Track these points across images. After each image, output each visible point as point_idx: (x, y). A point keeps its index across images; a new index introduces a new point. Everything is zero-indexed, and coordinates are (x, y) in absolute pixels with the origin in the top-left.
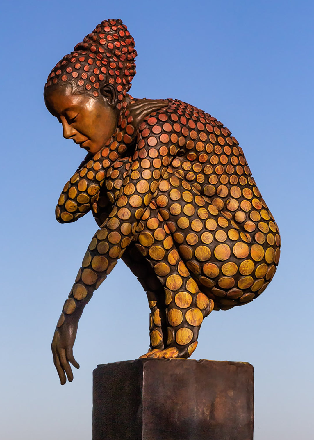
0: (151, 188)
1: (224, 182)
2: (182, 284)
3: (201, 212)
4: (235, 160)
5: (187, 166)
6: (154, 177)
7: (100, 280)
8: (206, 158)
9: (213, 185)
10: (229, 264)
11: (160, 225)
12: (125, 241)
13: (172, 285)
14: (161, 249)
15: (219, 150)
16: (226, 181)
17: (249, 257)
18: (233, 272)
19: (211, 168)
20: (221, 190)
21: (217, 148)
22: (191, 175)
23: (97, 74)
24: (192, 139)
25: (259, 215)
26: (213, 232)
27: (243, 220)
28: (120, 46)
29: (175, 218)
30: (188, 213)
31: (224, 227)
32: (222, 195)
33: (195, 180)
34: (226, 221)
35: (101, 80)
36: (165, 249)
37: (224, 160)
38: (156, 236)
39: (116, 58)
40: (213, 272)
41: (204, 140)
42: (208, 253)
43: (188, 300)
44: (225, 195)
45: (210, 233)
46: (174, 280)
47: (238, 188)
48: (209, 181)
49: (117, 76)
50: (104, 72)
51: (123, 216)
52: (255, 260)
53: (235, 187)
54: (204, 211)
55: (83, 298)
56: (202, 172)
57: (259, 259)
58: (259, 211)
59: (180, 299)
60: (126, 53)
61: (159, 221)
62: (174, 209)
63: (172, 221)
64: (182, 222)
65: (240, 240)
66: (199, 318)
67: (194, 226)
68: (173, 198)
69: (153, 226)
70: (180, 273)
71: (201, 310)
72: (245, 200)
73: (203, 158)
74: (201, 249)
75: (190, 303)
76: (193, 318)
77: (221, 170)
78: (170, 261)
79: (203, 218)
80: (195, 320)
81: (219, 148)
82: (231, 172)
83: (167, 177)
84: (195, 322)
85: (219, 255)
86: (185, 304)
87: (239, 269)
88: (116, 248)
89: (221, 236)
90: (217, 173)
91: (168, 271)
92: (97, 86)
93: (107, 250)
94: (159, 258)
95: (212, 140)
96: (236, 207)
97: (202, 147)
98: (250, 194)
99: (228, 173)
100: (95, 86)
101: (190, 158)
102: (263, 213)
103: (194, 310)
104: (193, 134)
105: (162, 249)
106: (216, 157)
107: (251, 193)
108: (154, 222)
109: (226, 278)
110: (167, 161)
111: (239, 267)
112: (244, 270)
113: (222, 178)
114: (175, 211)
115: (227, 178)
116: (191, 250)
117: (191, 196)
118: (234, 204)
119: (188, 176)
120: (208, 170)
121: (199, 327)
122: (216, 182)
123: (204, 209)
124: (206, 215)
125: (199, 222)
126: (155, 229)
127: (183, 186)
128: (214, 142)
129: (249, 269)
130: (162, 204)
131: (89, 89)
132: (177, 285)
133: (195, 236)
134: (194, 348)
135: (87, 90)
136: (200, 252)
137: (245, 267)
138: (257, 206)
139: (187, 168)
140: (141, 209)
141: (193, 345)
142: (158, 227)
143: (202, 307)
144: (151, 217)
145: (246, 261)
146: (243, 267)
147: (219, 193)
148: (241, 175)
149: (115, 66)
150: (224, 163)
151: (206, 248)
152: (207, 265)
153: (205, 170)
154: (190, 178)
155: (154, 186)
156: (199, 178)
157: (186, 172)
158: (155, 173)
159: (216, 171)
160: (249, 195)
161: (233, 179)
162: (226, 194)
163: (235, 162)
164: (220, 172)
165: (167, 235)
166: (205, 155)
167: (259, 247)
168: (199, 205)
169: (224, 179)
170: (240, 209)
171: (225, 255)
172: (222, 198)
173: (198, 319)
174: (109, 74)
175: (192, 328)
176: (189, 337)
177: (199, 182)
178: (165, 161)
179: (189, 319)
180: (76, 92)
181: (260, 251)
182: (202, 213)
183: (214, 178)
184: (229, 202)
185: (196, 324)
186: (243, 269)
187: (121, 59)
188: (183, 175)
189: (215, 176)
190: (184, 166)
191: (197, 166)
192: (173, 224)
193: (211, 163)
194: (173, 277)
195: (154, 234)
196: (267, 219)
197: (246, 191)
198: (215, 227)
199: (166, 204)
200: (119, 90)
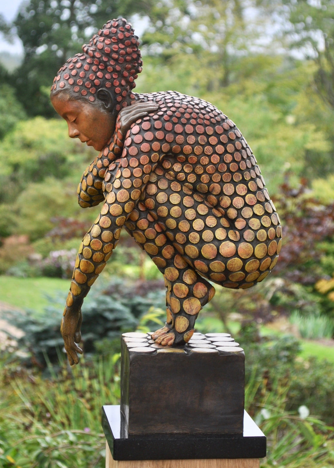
0: (131, 197)
1: (216, 180)
2: (178, 276)
3: (188, 213)
4: (228, 158)
5: (178, 167)
6: (134, 185)
7: (90, 280)
8: (196, 160)
9: (206, 183)
10: (216, 262)
11: (150, 224)
12: (107, 247)
13: (169, 276)
14: (153, 246)
15: (210, 151)
16: (219, 179)
17: (236, 255)
18: (221, 269)
19: (201, 168)
20: (214, 188)
21: (208, 149)
22: (182, 176)
23: (93, 79)
24: (177, 144)
25: (251, 211)
26: (200, 232)
27: (234, 217)
28: (118, 49)
29: (163, 219)
30: (174, 215)
31: (212, 227)
32: (215, 192)
33: (186, 180)
34: (214, 220)
35: (97, 85)
36: (158, 246)
37: (216, 159)
38: (147, 235)
39: (113, 61)
40: (202, 268)
41: (192, 143)
42: (195, 252)
43: (185, 291)
44: (217, 193)
45: (196, 233)
46: (171, 272)
47: (231, 185)
48: (201, 180)
49: (115, 79)
50: (100, 77)
51: (103, 225)
52: (242, 257)
53: (228, 184)
54: (191, 211)
55: (78, 294)
56: (193, 172)
57: (247, 256)
58: (252, 207)
59: (177, 289)
60: (124, 55)
61: (149, 221)
62: (160, 211)
63: (162, 222)
64: (170, 223)
65: (227, 238)
66: (197, 306)
67: (181, 227)
68: (160, 201)
69: (143, 226)
70: (176, 266)
71: (199, 299)
72: (238, 197)
73: (192, 160)
74: (190, 247)
75: (186, 293)
76: (190, 306)
77: (212, 170)
78: (165, 255)
79: (190, 219)
80: (193, 308)
81: (210, 149)
82: (223, 170)
83: (155, 181)
84: (192, 310)
85: (206, 254)
86: (182, 294)
87: (226, 266)
88: (99, 254)
89: (208, 235)
90: (209, 173)
91: (164, 264)
92: (93, 90)
93: (91, 255)
94: (154, 254)
95: (201, 142)
96: (228, 204)
97: (189, 150)
98: (244, 189)
99: (220, 171)
100: (90, 91)
101: (180, 160)
102: (256, 208)
103: (192, 299)
104: (179, 139)
105: (155, 246)
106: (205, 158)
107: (246, 189)
108: (144, 223)
109: (216, 274)
110: (149, 169)
111: (226, 264)
112: (232, 268)
113: (214, 177)
114: (162, 213)
115: (219, 176)
116: (181, 248)
117: (179, 198)
118: (226, 201)
119: (178, 177)
120: (199, 170)
121: (196, 315)
122: (208, 181)
123: (192, 210)
124: (194, 215)
125: (186, 223)
126: (146, 230)
127: (171, 188)
128: (203, 143)
129: (237, 266)
130: (150, 206)
131: (84, 95)
132: (174, 276)
133: (183, 236)
134: (189, 336)
135: (83, 96)
136: (189, 251)
137: (232, 265)
138: (251, 201)
139: (177, 169)
140: (121, 217)
141: (188, 333)
142: (148, 227)
143: (199, 296)
144: (141, 218)
145: (233, 259)
146: (230, 265)
147: (212, 191)
148: (235, 172)
149: (112, 69)
150: (215, 163)
151: (194, 247)
152: (197, 262)
153: (196, 171)
154: (181, 178)
155: (135, 194)
156: (190, 178)
157: (177, 173)
158: (136, 182)
159: (207, 171)
160: (243, 191)
161: (226, 177)
162: (218, 191)
163: (228, 160)
164: (211, 171)
165: (158, 234)
166: (194, 157)
167: (247, 245)
168: (187, 206)
169: (216, 178)
170: (231, 206)
171: (211, 255)
172: (215, 195)
173: (195, 308)
174: (106, 79)
175: (188, 316)
176: (185, 325)
177: (190, 181)
178: (147, 169)
179: (186, 308)
180: (72, 98)
181: (248, 249)
182: (190, 214)
183: (205, 177)
184: (222, 199)
185: (194, 312)
186: (231, 266)
187: (119, 62)
188: (174, 176)
189: (207, 175)
190: (174, 168)
191: (188, 167)
192: (162, 224)
193: (201, 163)
194: (170, 269)
195: (145, 234)
196: (260, 214)
197: (240, 187)
198: (202, 227)
199: (153, 206)
200: (118, 92)
